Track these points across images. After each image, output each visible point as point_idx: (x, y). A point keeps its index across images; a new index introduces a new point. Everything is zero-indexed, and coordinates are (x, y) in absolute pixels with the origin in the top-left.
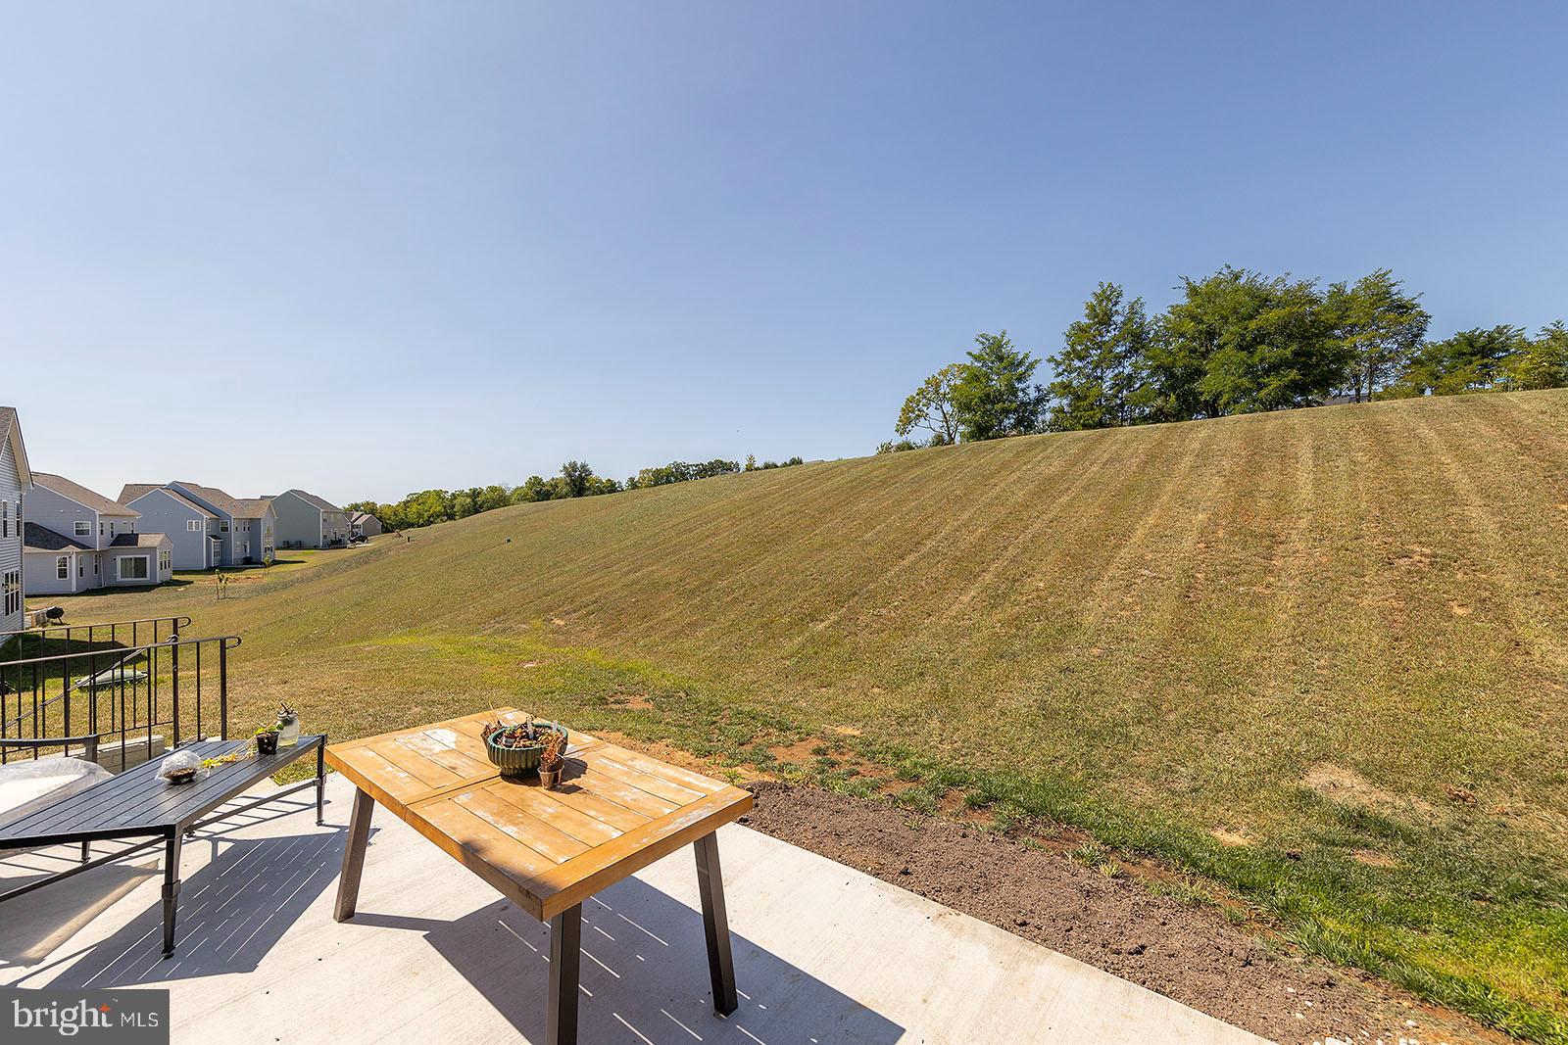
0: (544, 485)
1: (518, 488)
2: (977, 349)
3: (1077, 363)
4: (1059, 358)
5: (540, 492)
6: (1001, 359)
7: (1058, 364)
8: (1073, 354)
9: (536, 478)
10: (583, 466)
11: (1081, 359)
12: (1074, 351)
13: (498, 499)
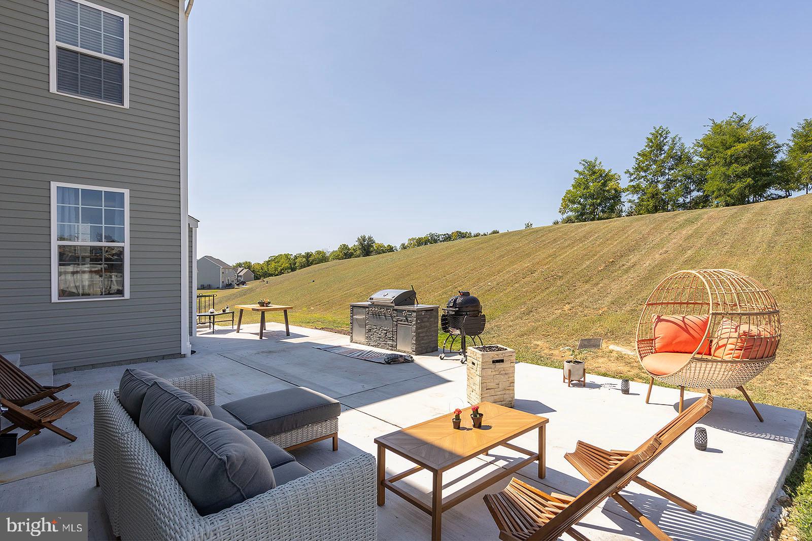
0: (349, 249)
1: (334, 252)
2: (581, 168)
3: (643, 174)
4: (632, 171)
5: (346, 254)
6: (594, 173)
7: (631, 175)
8: (639, 168)
9: (344, 245)
10: (370, 238)
11: (645, 171)
12: (639, 167)
13: (322, 258)
